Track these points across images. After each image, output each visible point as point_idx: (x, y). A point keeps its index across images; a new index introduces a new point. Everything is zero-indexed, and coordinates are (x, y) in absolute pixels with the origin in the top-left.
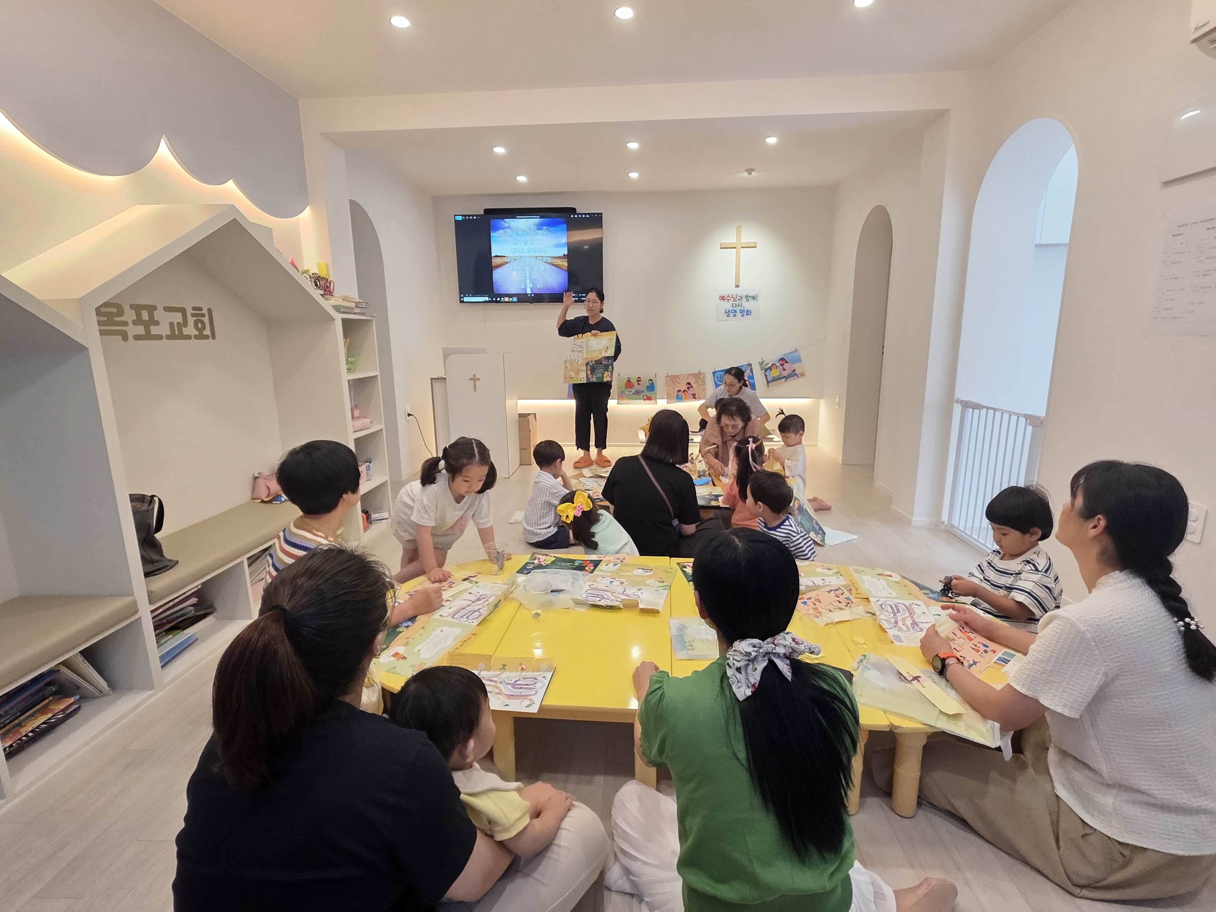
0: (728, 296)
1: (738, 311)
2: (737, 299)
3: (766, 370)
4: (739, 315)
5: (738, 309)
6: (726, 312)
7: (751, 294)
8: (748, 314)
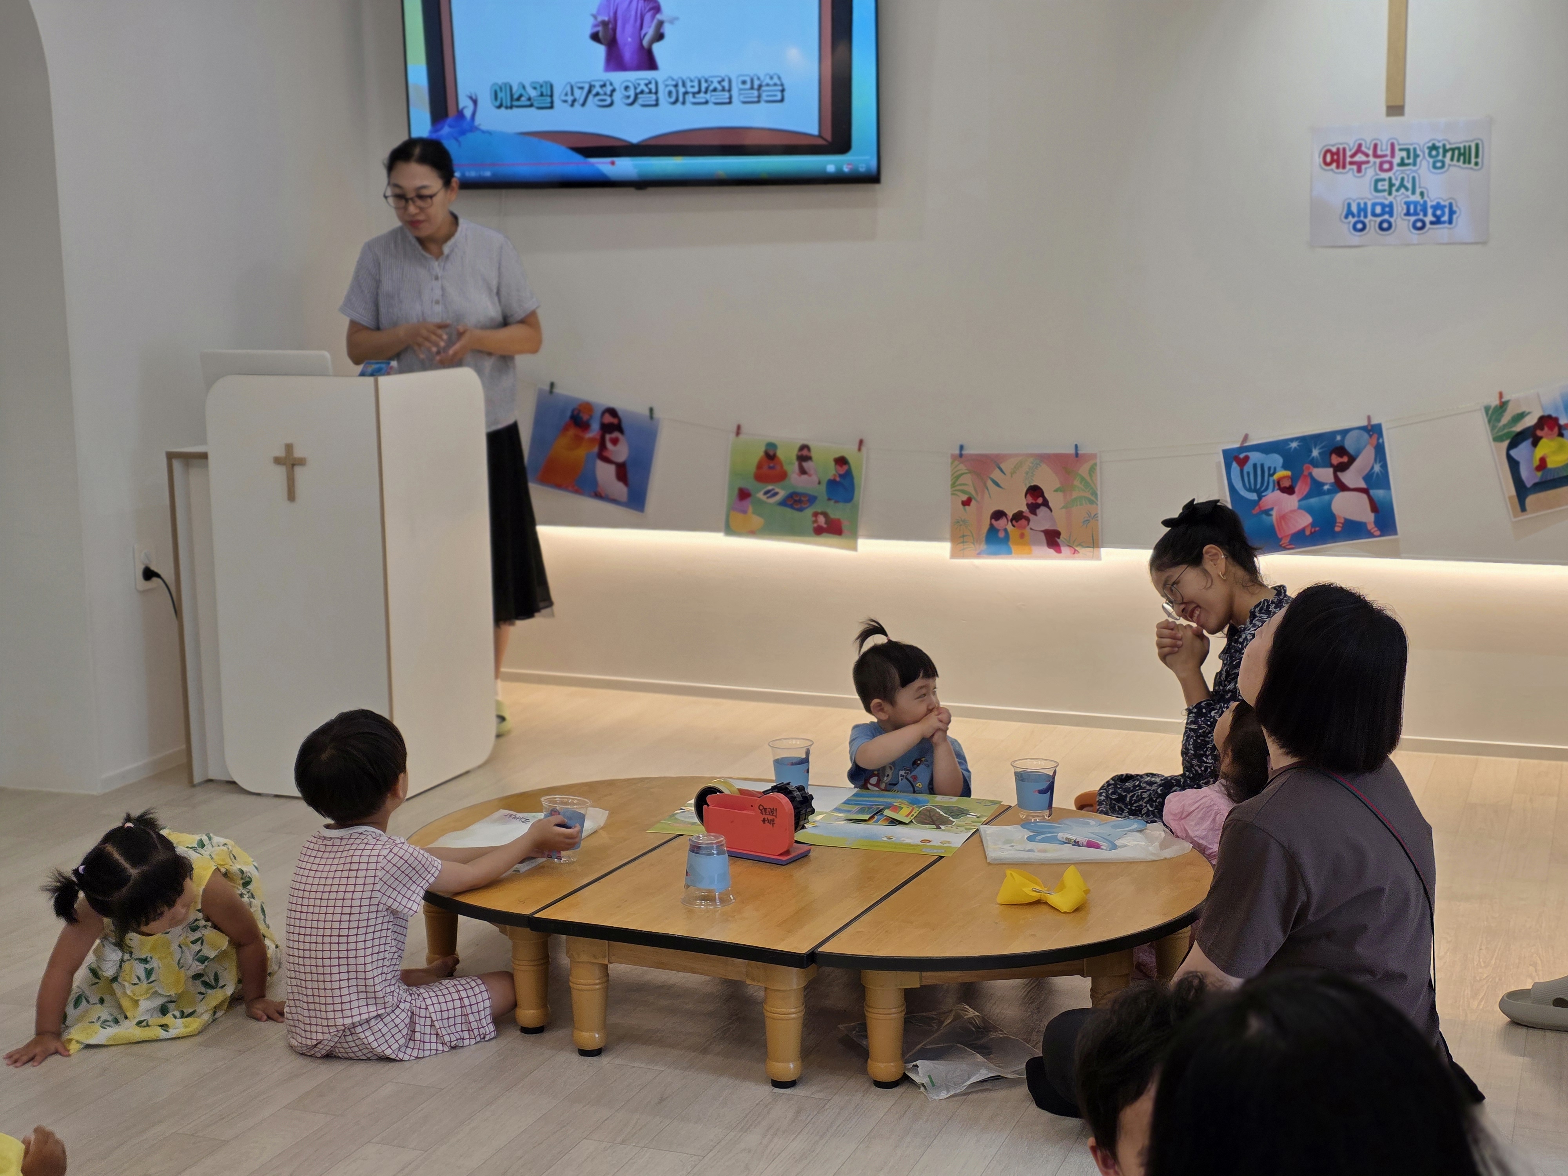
0: (1359, 150)
1: (1399, 209)
2: (1396, 160)
3: (1516, 440)
4: (1402, 223)
5: (1399, 199)
6: (1349, 213)
7: (1458, 139)
8: (1437, 221)
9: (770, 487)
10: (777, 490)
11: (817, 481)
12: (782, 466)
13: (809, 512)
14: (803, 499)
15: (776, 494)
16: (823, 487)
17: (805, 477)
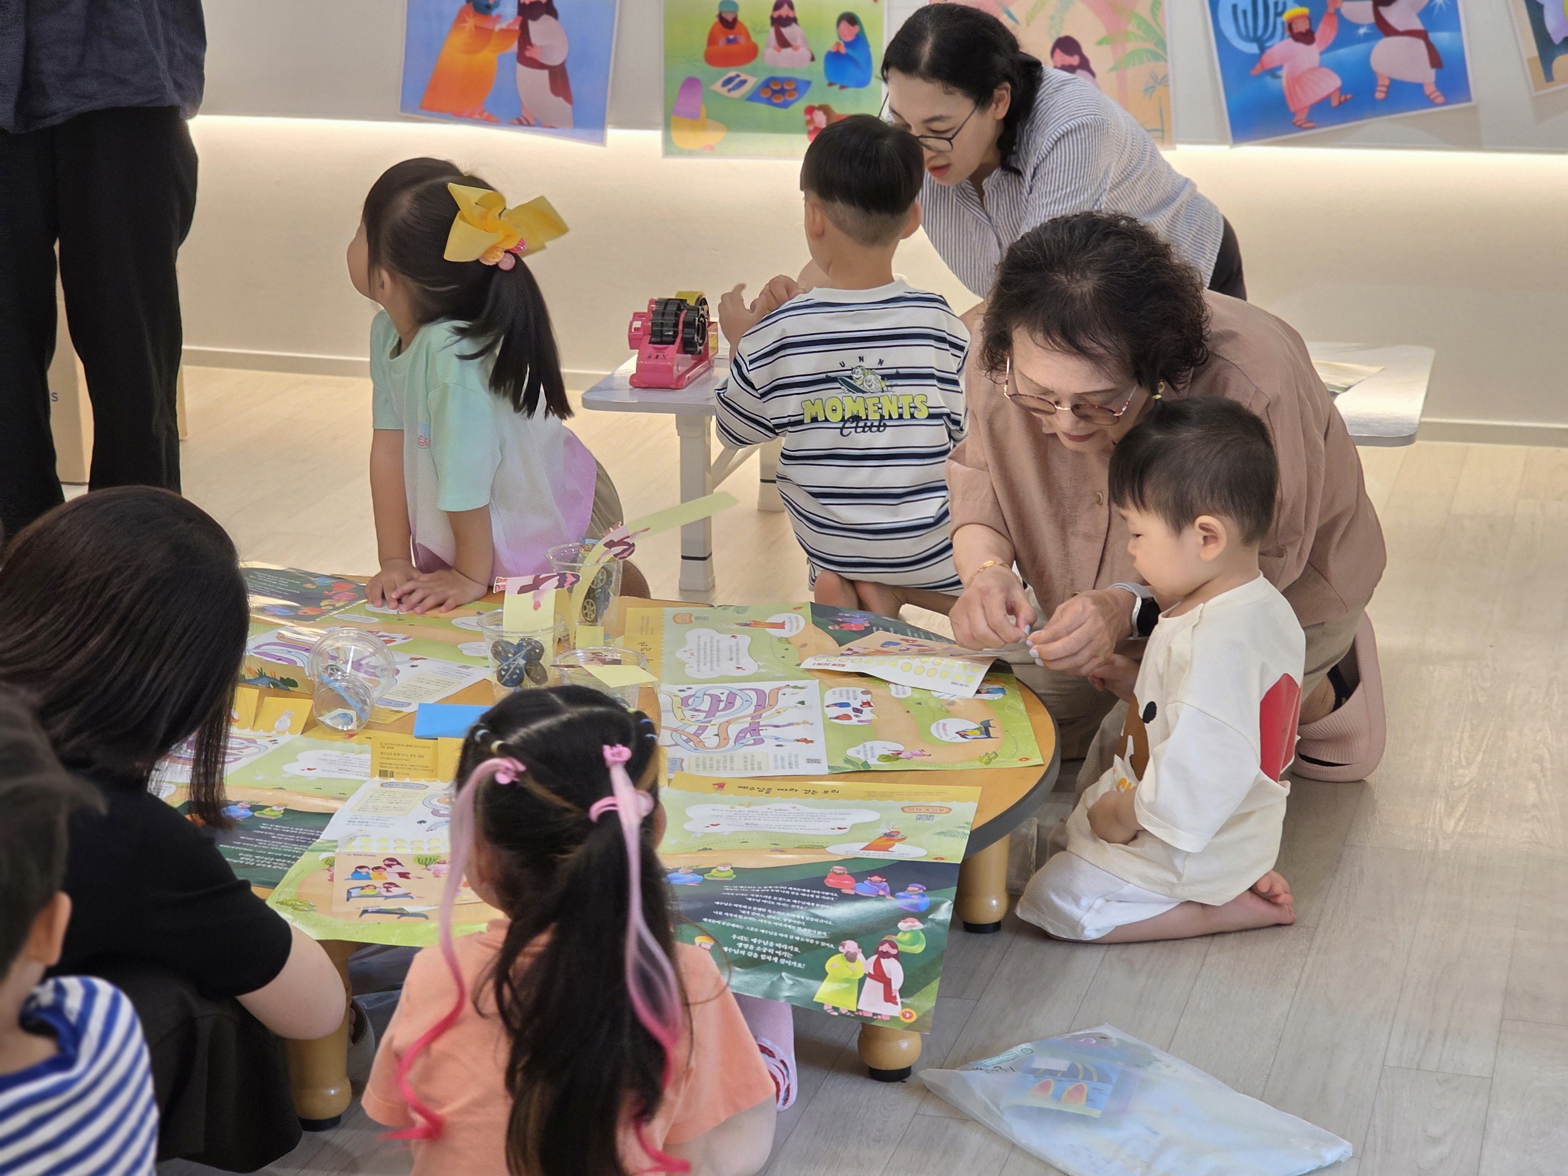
9: (732, 74)
10: (743, 77)
11: (809, 57)
12: (748, 37)
13: (799, 107)
14: (786, 87)
15: (744, 82)
16: (820, 65)
17: (787, 51)
